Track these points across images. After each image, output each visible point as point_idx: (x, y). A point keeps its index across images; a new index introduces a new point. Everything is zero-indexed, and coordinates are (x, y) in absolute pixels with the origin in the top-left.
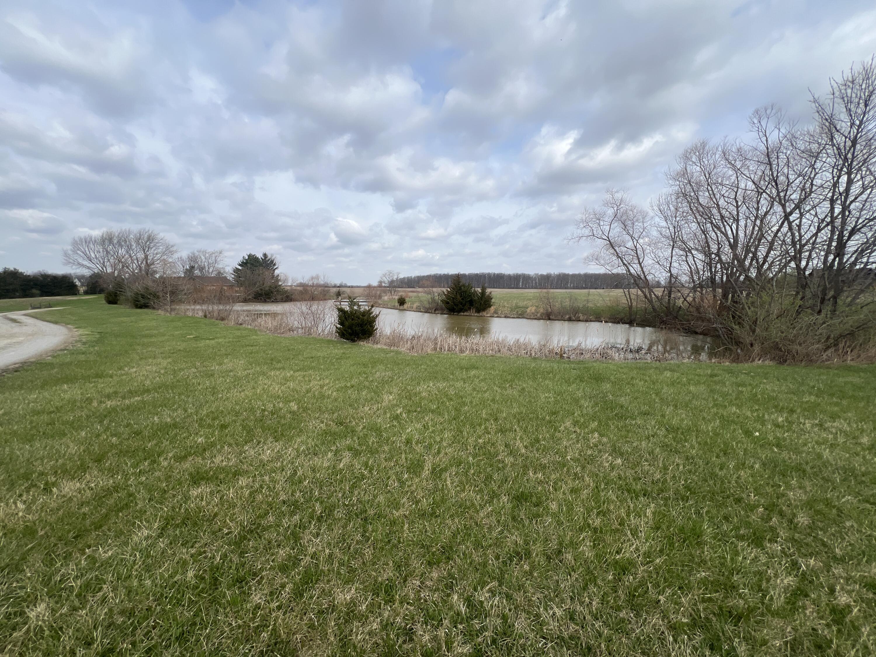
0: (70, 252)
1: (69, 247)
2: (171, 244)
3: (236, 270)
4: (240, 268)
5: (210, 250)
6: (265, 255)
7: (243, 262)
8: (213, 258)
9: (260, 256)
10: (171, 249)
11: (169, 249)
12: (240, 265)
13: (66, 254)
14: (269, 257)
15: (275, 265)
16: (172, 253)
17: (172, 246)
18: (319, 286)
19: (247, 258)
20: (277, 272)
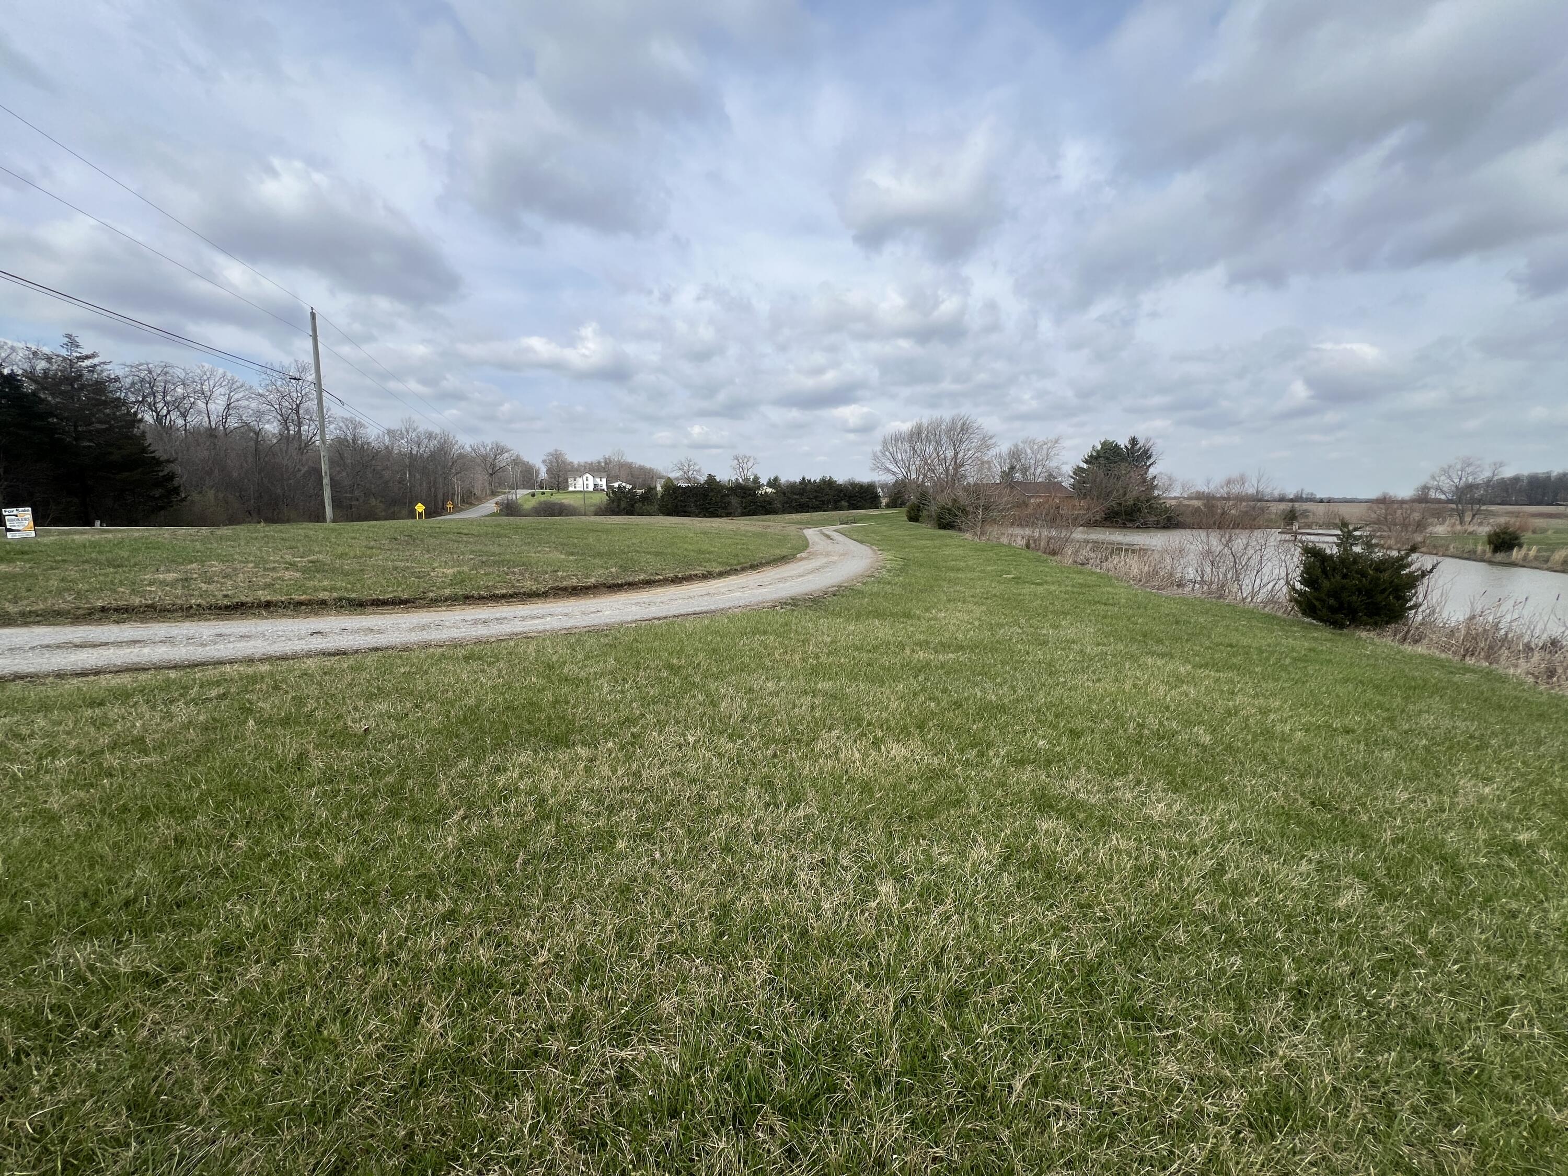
0: (879, 454)
1: (878, 448)
2: (990, 434)
3: (1078, 471)
4: (1085, 466)
5: (1041, 439)
6: (1134, 441)
7: (1091, 456)
8: (1045, 452)
9: (1123, 442)
10: (989, 442)
11: (986, 443)
12: (1086, 462)
13: (875, 457)
14: (1141, 443)
15: (1149, 457)
16: (988, 447)
17: (991, 438)
18: (1240, 499)
19: (1099, 447)
20: (1152, 471)
